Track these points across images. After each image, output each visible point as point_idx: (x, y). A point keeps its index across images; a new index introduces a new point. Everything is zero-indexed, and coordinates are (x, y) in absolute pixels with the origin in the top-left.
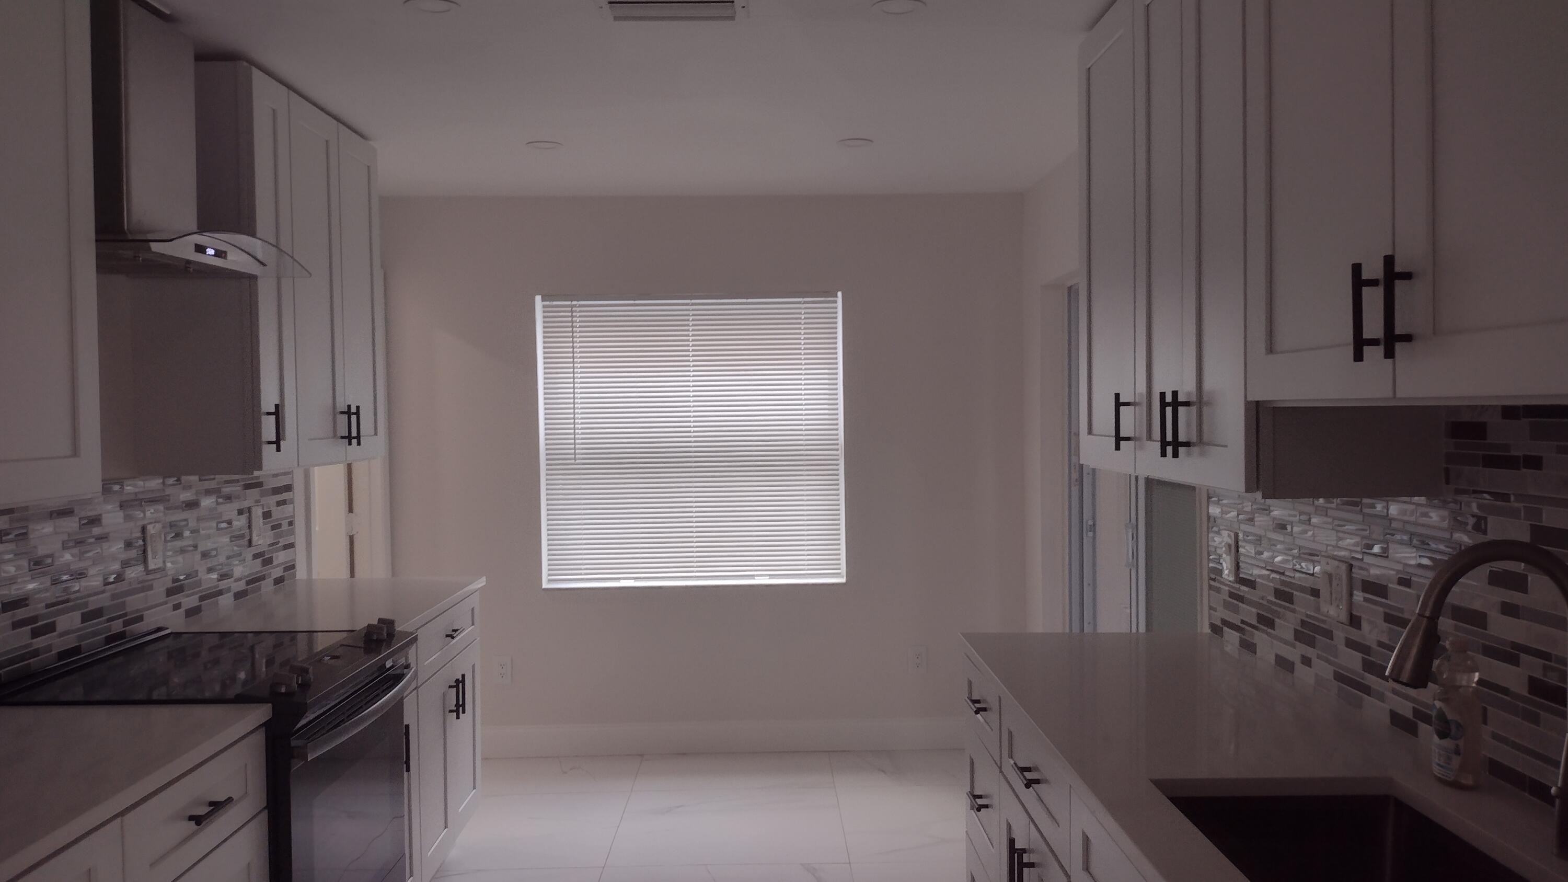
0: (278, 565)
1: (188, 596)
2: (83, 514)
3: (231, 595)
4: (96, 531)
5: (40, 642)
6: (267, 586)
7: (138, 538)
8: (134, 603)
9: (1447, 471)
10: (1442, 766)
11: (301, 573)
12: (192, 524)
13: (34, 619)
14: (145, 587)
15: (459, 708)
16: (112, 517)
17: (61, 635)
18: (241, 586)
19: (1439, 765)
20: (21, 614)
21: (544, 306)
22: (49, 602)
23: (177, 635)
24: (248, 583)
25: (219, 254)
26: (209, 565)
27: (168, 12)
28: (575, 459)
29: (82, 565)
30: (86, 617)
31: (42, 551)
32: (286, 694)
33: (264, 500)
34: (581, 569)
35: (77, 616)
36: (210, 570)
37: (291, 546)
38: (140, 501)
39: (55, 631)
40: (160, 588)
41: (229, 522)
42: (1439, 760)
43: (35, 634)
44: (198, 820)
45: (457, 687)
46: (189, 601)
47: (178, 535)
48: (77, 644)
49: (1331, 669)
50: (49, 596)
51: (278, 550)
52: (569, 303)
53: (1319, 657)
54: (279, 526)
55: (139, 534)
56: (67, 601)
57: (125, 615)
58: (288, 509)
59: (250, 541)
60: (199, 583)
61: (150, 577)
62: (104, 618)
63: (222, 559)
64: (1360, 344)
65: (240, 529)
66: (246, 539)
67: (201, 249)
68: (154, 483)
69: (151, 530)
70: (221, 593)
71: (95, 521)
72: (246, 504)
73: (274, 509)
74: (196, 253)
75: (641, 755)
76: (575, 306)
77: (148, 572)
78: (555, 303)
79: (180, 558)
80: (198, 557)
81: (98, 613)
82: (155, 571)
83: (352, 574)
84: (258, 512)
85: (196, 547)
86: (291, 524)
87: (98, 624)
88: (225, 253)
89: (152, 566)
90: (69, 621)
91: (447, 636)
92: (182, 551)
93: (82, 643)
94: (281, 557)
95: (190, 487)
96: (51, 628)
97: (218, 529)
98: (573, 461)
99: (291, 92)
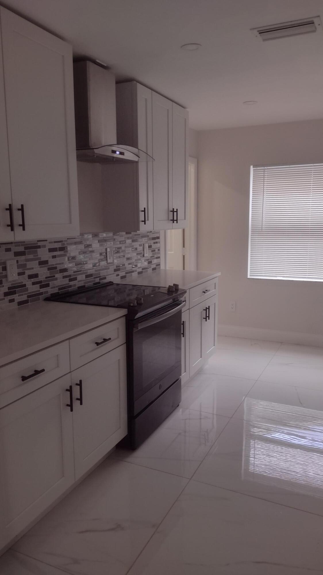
0: (154, 264)
1: (121, 272)
2: (85, 244)
3: (137, 272)
4: (90, 249)
5: (72, 283)
6: (150, 270)
7: (105, 252)
8: (103, 273)
11: (162, 267)
12: (123, 248)
13: (70, 276)
14: (107, 268)
15: (207, 317)
16: (96, 245)
17: (79, 281)
18: (140, 270)
20: (65, 274)
21: (254, 170)
22: (75, 271)
23: (118, 284)
24: (143, 269)
25: (122, 153)
26: (129, 262)
27: (106, 65)
28: (262, 230)
29: (86, 260)
30: (87, 276)
31: (72, 254)
32: (132, 306)
33: (149, 242)
34: (262, 272)
35: (84, 276)
36: (129, 264)
37: (159, 257)
38: (105, 240)
39: (77, 280)
40: (112, 268)
41: (136, 249)
43: (70, 280)
44: (97, 344)
45: (206, 310)
46: (122, 274)
47: (118, 252)
48: (84, 285)
50: (75, 269)
51: (154, 259)
52: (263, 168)
54: (154, 251)
55: (105, 251)
56: (81, 271)
57: (100, 277)
58: (157, 245)
59: (144, 256)
60: (125, 268)
61: (108, 265)
62: (93, 277)
63: (133, 260)
65: (140, 251)
66: (142, 254)
67: (114, 152)
68: (111, 234)
69: (108, 250)
70: (133, 272)
71: (89, 246)
72: (142, 243)
73: (153, 245)
74: (112, 153)
75: (282, 343)
76: (266, 169)
77: (108, 263)
78: (258, 168)
79: (119, 259)
80: (125, 259)
81: (91, 275)
82: (110, 263)
83: (184, 269)
84: (147, 246)
85: (124, 256)
86: (159, 250)
87: (91, 279)
88: (124, 153)
89: (109, 261)
90: (81, 277)
91: (203, 292)
92: (119, 257)
93: (86, 285)
94: (155, 261)
95: (122, 236)
96: (75, 279)
97: (132, 251)
98: (261, 231)
99: (153, 91)
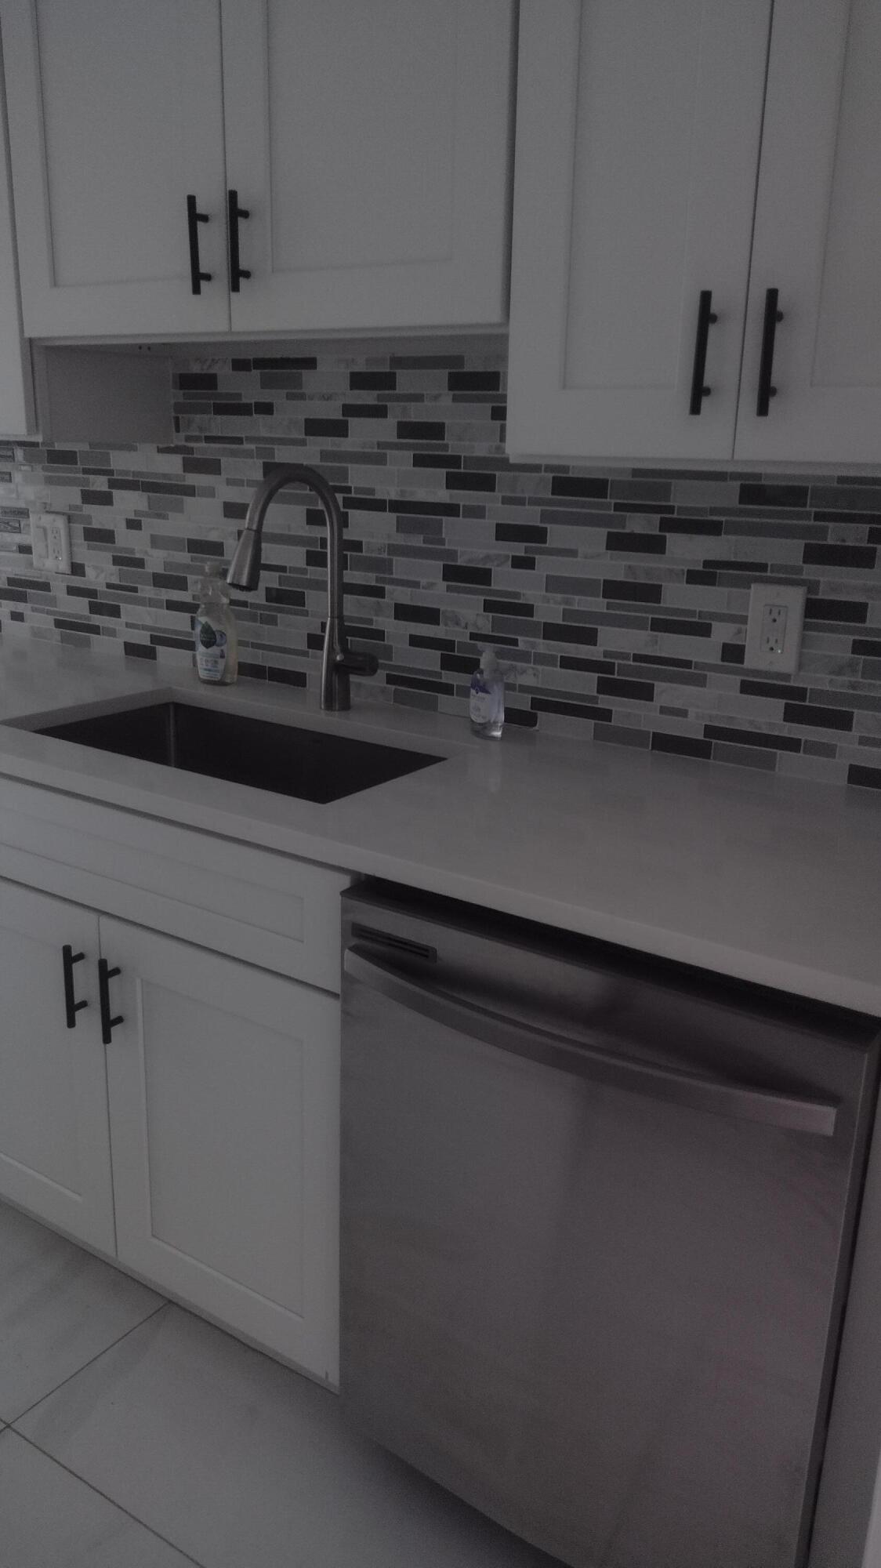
9: (177, 419)
10: (209, 670)
19: (206, 670)
42: (207, 665)
49: (51, 618)
53: (34, 610)
64: (198, 278)
